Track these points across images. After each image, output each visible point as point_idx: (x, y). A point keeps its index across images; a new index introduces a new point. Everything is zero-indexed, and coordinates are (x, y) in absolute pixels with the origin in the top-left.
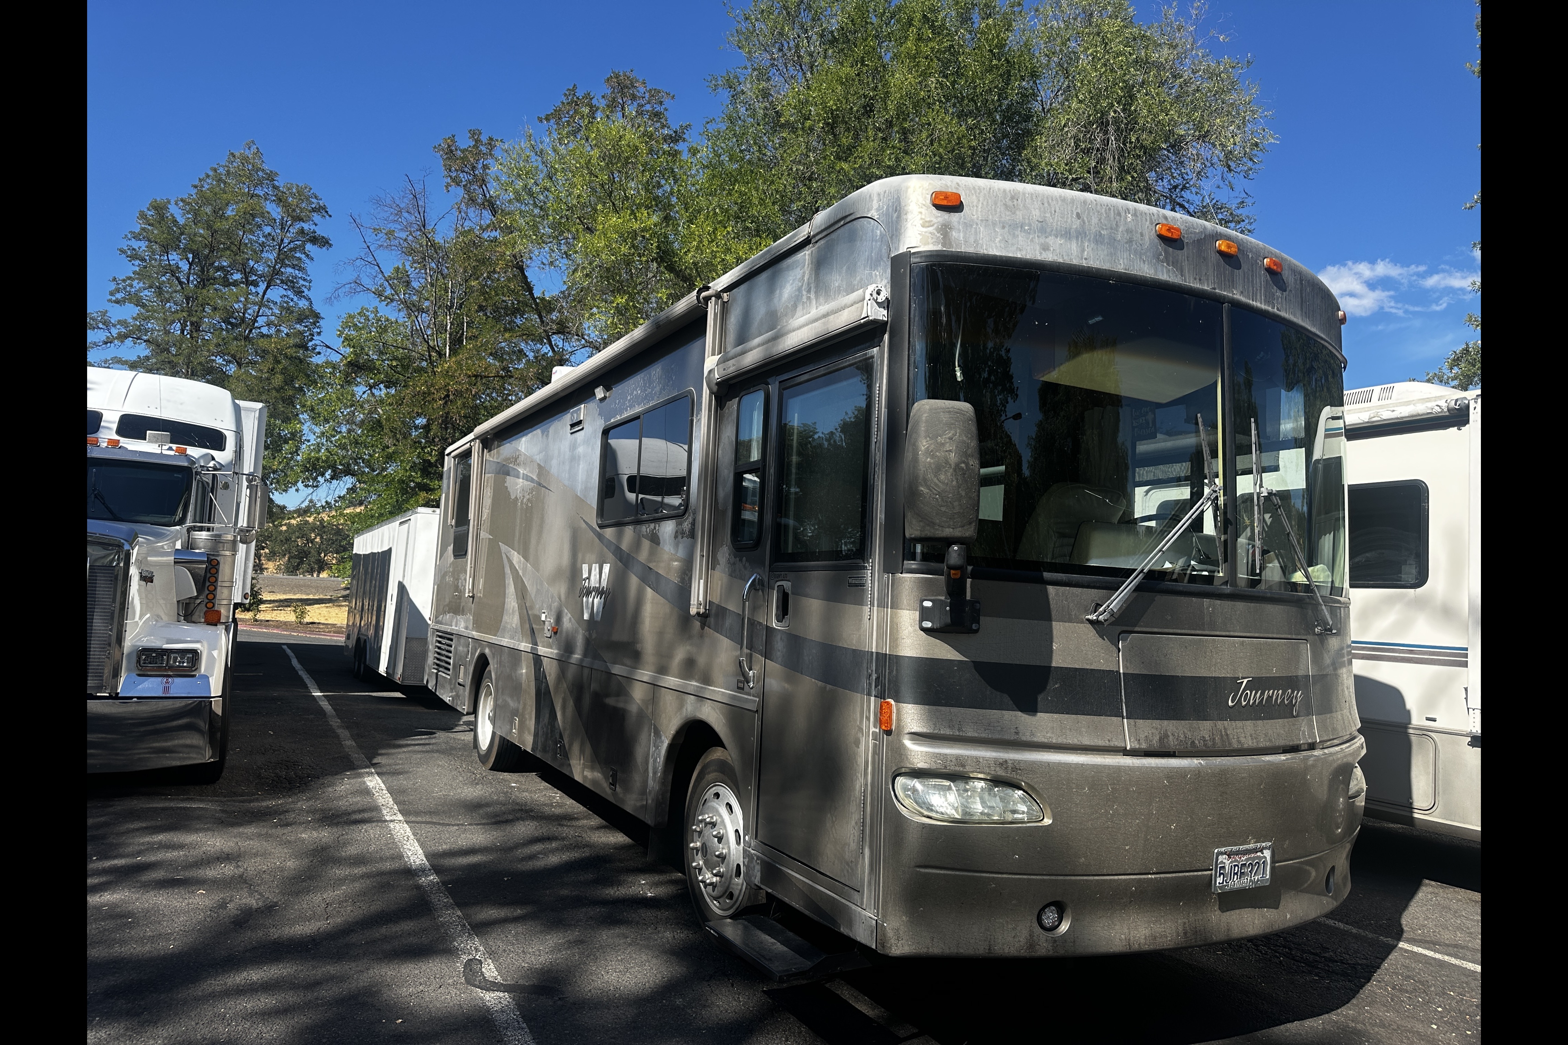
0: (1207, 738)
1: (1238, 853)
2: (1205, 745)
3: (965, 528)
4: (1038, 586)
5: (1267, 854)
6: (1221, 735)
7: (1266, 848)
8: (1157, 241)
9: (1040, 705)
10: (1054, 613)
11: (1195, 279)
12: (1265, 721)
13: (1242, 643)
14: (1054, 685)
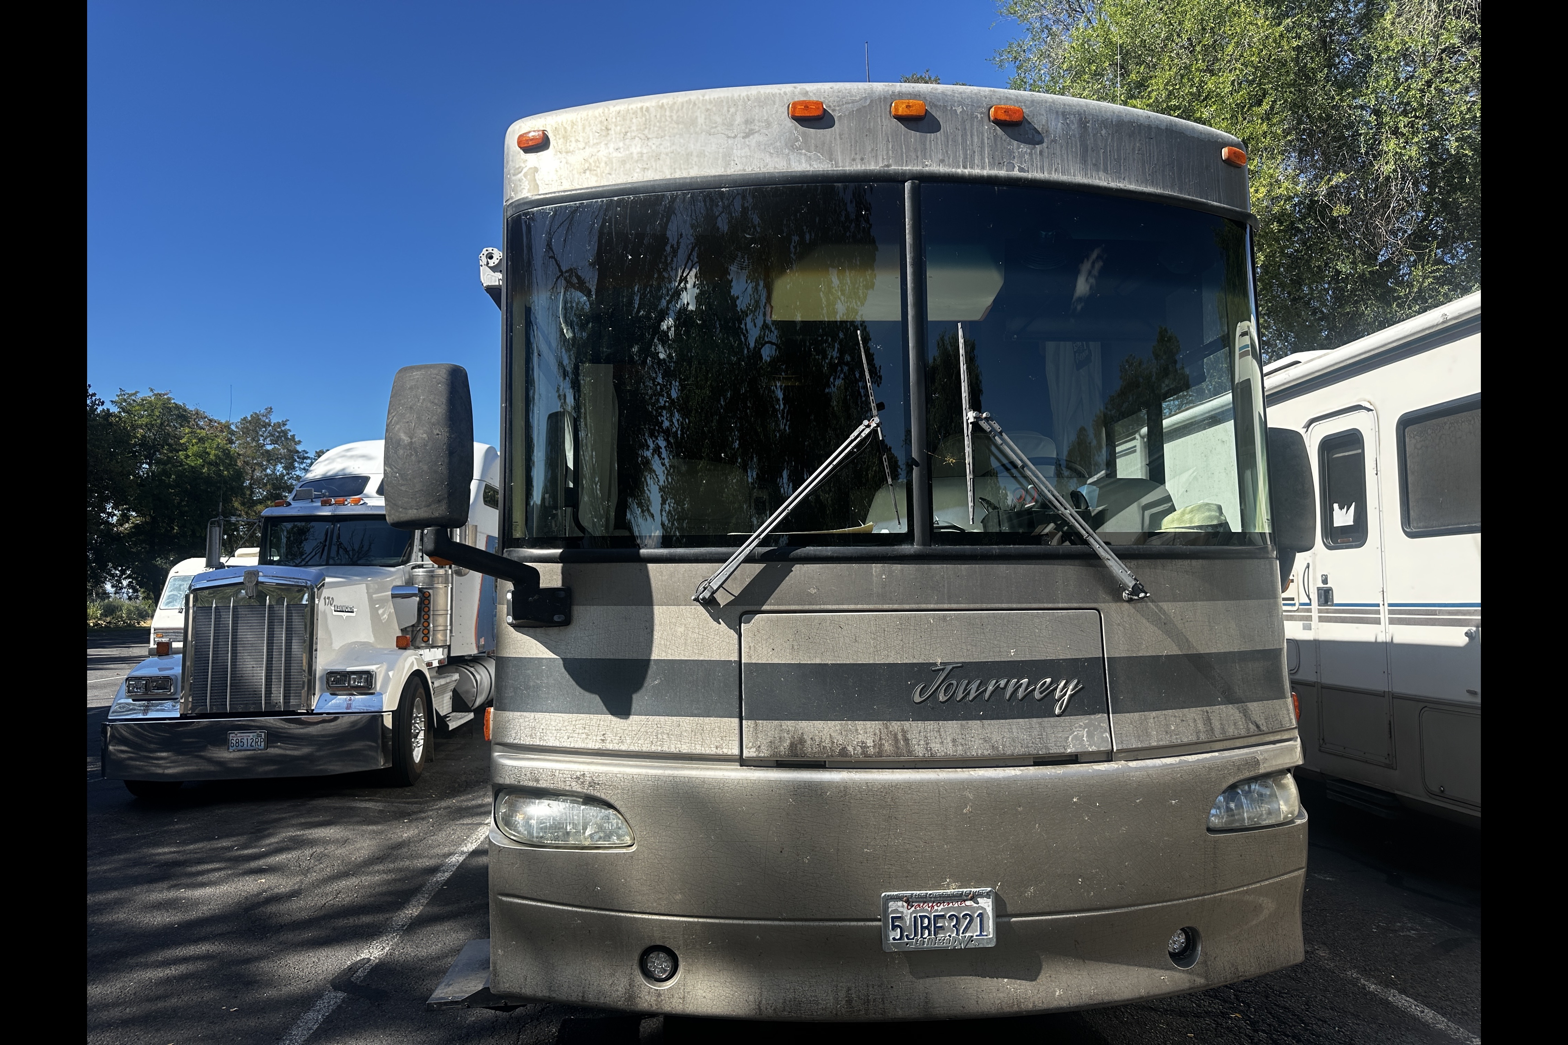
0: (870, 743)
1: (924, 899)
2: (863, 753)
3: (433, 506)
4: (636, 566)
5: (987, 904)
6: (896, 740)
7: (981, 895)
8: (790, 124)
9: (635, 706)
10: (656, 596)
11: (854, 160)
12: (986, 722)
13: (944, 618)
14: (652, 681)
